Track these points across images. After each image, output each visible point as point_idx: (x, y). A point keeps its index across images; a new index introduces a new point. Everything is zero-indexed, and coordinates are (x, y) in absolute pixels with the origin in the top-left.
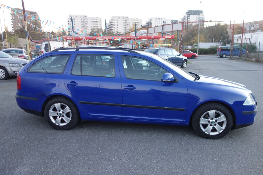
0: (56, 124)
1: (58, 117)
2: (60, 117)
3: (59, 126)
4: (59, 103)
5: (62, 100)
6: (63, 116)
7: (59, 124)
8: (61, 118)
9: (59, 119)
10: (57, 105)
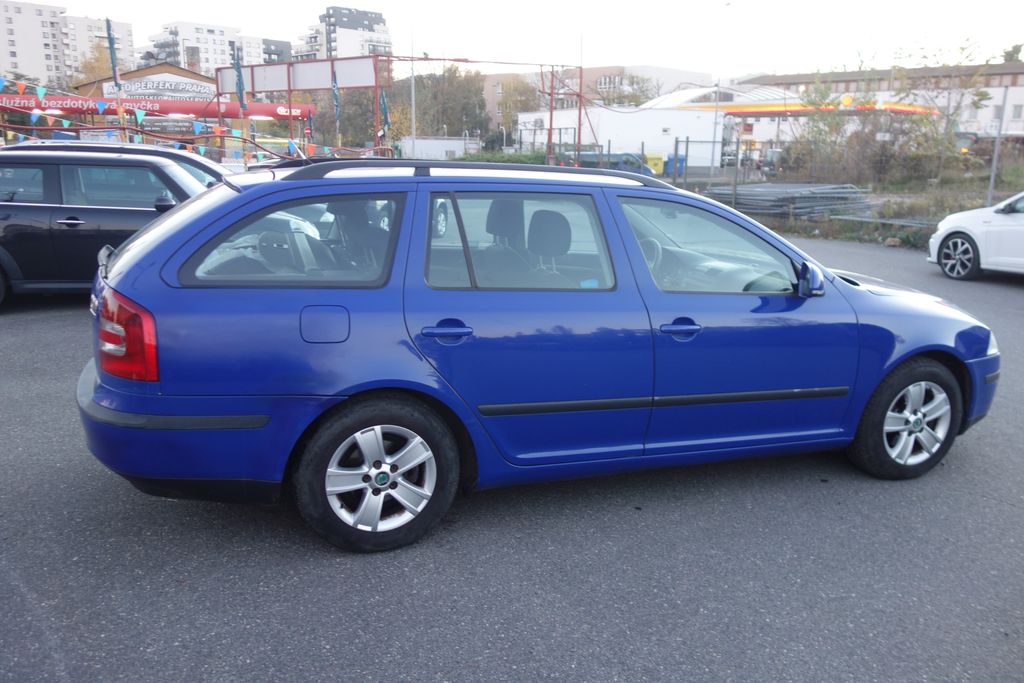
0: (360, 527)
1: (370, 491)
2: (376, 492)
3: (374, 534)
4: (378, 428)
5: (395, 408)
6: (394, 485)
7: (375, 527)
8: (383, 494)
9: (373, 502)
10: (369, 438)
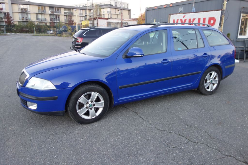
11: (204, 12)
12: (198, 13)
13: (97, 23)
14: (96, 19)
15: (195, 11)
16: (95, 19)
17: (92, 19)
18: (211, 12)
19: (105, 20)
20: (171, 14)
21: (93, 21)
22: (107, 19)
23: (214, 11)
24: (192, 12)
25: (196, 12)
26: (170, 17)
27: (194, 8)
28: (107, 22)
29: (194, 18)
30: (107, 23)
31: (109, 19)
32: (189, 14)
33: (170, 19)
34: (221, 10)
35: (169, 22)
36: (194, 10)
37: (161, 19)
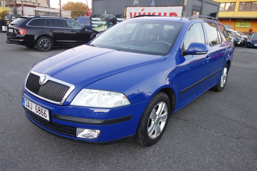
11: (165, 7)
12: (158, 7)
13: (22, 11)
14: (20, 6)
15: (154, 6)
16: (18, 6)
17: (14, 5)
18: (172, 7)
19: (32, 8)
20: (127, 7)
21: (15, 8)
22: (35, 7)
23: (175, 7)
24: (152, 5)
25: (156, 6)
26: (126, 10)
27: (154, 2)
28: (35, 10)
29: (154, 12)
30: (34, 12)
31: (36, 7)
32: (148, 7)
33: (126, 11)
34: (183, 6)
35: (125, 15)
36: (154, 3)
37: (112, 11)
